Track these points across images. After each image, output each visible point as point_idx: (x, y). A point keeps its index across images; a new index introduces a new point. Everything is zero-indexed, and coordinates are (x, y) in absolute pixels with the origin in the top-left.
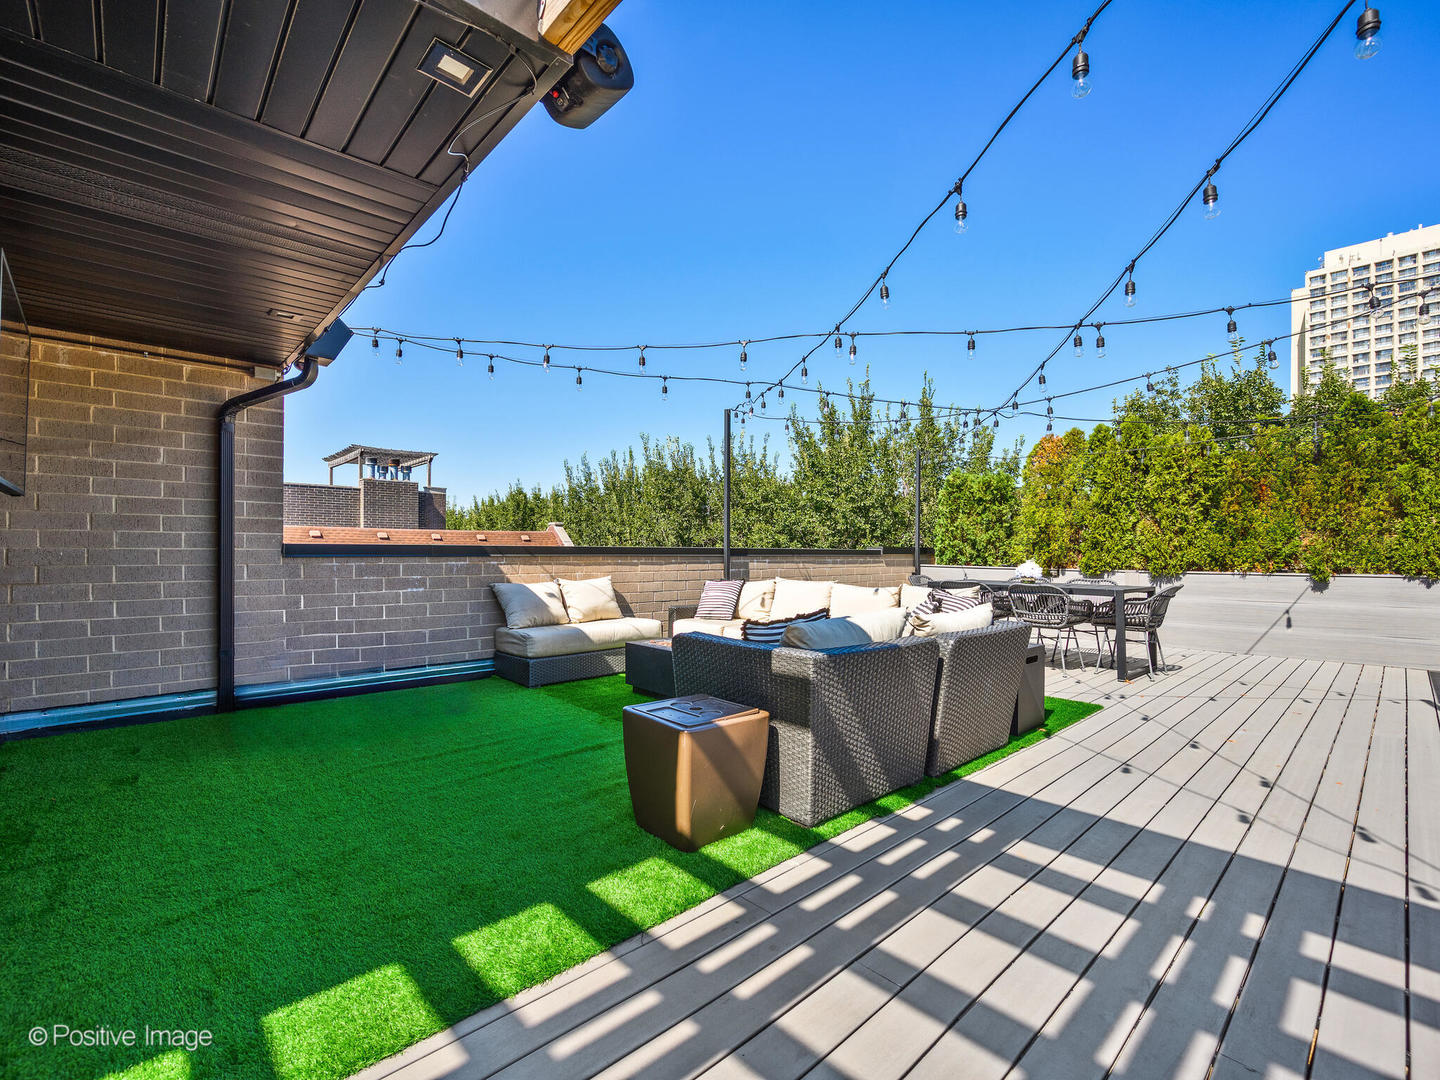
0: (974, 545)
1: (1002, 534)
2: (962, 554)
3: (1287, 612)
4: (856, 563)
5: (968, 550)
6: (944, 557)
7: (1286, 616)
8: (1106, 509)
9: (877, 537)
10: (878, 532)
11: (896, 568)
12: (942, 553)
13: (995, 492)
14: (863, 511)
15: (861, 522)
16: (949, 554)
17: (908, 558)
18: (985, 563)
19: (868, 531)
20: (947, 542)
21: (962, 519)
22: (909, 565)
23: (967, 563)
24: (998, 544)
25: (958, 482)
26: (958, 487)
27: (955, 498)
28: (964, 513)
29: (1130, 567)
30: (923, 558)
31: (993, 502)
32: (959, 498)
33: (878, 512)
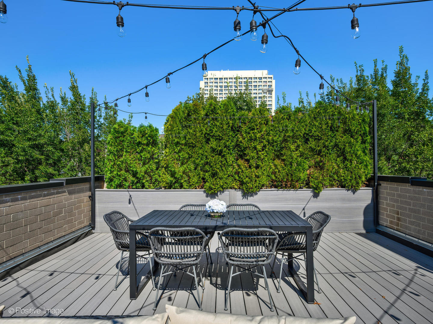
0: (135, 174)
1: (154, 167)
2: (126, 181)
3: (304, 209)
4: (40, 196)
5: (131, 178)
6: (113, 183)
7: (303, 211)
8: (220, 153)
9: (50, 164)
10: (51, 161)
11: (77, 195)
12: (111, 180)
13: (149, 138)
14: (38, 147)
15: (36, 154)
16: (117, 182)
17: (86, 186)
18: (143, 187)
19: (43, 160)
20: (115, 173)
21: (126, 156)
22: (86, 191)
23: (129, 187)
24: (152, 174)
25: (122, 129)
26: (122, 133)
27: (120, 141)
28: (126, 152)
29: (231, 188)
30: (97, 184)
31: (147, 145)
32: (123, 141)
33: (50, 148)
